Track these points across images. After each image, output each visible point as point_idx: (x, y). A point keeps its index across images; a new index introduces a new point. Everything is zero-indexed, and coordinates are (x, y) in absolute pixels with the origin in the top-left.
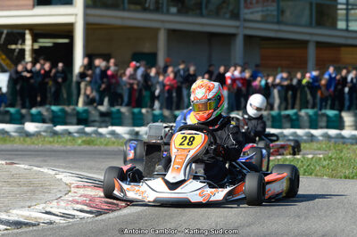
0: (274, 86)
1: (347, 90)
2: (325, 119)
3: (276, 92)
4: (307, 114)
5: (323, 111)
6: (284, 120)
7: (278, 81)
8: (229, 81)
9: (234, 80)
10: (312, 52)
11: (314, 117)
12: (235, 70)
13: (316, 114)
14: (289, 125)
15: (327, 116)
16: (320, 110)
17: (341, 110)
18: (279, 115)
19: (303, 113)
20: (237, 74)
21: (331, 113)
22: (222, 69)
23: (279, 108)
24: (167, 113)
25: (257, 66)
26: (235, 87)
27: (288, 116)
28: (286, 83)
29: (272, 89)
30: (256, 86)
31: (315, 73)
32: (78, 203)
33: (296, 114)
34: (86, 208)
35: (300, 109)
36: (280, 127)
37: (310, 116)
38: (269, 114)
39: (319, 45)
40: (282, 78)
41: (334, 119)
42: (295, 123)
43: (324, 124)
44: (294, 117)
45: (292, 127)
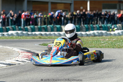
0: (39, 17)
1: (63, 18)
2: (56, 28)
3: (39, 19)
4: (50, 27)
5: (55, 26)
6: (42, 29)
7: (39, 16)
8: (24, 16)
9: (25, 16)
10: (50, 6)
11: (52, 28)
12: (26, 12)
13: (53, 27)
14: (44, 30)
15: (57, 27)
16: (54, 25)
17: (61, 25)
18: (41, 27)
19: (49, 26)
20: (26, 13)
21: (58, 26)
22: (20, 12)
23: (41, 25)
24: (4, 28)
25: (32, 11)
26: (26, 18)
27: (44, 28)
28: (42, 16)
29: (37, 18)
30: (33, 18)
31: (52, 13)
32: (25, 57)
33: (46, 27)
34: (28, 59)
35: (47, 25)
36: (41, 31)
37: (51, 28)
38: (37, 27)
39: (52, 3)
40: (41, 15)
41: (59, 28)
42: (46, 30)
43: (56, 30)
44: (46, 28)
45: (45, 31)
